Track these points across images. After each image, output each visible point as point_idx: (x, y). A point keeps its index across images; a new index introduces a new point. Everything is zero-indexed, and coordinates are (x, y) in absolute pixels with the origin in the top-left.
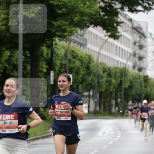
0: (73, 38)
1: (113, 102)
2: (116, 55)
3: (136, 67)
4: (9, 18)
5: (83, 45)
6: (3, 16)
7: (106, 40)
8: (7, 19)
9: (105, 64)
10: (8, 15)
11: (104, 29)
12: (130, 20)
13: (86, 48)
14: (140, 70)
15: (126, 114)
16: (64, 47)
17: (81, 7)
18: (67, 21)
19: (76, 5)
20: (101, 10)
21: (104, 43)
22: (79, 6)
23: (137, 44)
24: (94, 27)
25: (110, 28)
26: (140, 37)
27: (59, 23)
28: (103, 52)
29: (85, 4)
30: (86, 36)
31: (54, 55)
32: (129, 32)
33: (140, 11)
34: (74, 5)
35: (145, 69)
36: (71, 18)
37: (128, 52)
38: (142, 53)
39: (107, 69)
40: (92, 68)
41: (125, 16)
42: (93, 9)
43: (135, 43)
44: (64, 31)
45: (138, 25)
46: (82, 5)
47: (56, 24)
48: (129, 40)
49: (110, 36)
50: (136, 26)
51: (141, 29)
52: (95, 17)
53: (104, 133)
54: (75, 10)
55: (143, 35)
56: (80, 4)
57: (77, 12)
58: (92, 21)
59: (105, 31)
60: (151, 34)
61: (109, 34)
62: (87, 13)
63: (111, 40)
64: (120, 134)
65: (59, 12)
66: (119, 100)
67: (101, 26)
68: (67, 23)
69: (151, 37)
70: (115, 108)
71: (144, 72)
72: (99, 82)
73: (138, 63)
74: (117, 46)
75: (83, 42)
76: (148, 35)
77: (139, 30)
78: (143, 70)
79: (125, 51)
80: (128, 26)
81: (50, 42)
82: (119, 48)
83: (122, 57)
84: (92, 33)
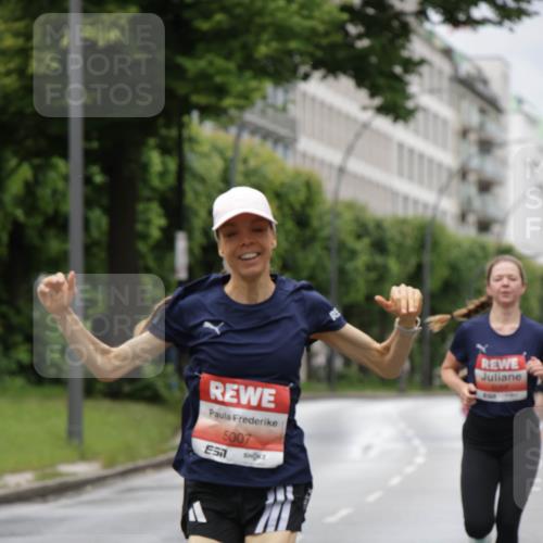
0: (251, 116)
2: (400, 174)
3: (472, 219)
4: (32, 48)
5: (285, 142)
6: (10, 42)
7: (365, 126)
8: (25, 53)
9: (363, 209)
10: (28, 36)
11: (360, 83)
12: (448, 53)
13: (295, 152)
14: (484, 226)
15: (437, 382)
16: (221, 152)
17: (279, 9)
18: (228, 56)
20: (345, 16)
21: (358, 136)
23: (473, 137)
24: (324, 77)
25: (381, 81)
26: (482, 111)
27: (202, 64)
28: (355, 165)
30: (295, 111)
31: (187, 177)
32: (445, 96)
33: (483, 22)
35: (503, 222)
36: (244, 47)
37: (440, 166)
38: (489, 167)
39: (371, 226)
40: (315, 223)
41: (429, 38)
42: (317, 14)
43: (464, 133)
44: (221, 91)
45: (473, 71)
47: (192, 65)
48: (445, 122)
49: (382, 110)
50: (468, 75)
51: (485, 82)
52: (324, 42)
53: (367, 448)
54: (258, 20)
55: (491, 105)
57: (263, 28)
58: (319, 54)
59: (363, 94)
60: (520, 101)
61: (378, 101)
62: (297, 29)
63: (383, 123)
64: (422, 450)
65: (204, 26)
67: (352, 72)
68: (232, 66)
69: (520, 111)
71: (500, 235)
72: (342, 272)
73: (477, 202)
74: (401, 146)
75: (283, 131)
76: (508, 104)
77: (480, 87)
78: (496, 228)
79: (431, 161)
80: (440, 72)
81: (173, 132)
82: (411, 151)
83: (421, 182)
84: (313, 99)
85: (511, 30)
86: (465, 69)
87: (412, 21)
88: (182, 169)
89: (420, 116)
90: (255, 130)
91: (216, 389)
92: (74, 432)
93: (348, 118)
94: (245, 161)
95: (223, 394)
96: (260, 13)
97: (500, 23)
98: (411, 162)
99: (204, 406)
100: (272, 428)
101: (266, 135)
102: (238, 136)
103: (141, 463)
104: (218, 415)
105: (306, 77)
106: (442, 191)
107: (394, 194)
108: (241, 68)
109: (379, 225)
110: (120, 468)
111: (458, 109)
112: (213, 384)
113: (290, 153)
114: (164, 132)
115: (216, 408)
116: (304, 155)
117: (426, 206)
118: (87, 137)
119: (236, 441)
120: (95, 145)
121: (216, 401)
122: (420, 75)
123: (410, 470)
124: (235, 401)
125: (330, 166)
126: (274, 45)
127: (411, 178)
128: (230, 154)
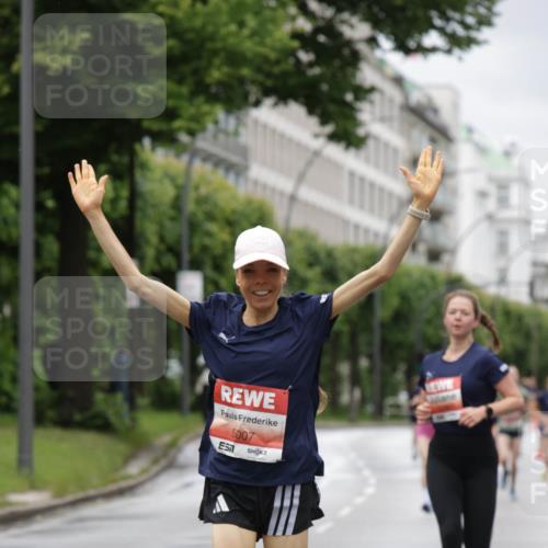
0: (203, 143)
1: (344, 369)
2: (351, 202)
3: (422, 248)
5: (237, 169)
7: (317, 153)
9: (313, 238)
11: (311, 111)
12: (399, 81)
13: (247, 179)
14: (434, 255)
15: (388, 412)
16: (173, 179)
17: (229, 34)
18: (180, 81)
19: (210, 29)
20: (295, 44)
21: (309, 163)
22: (223, 31)
24: (276, 104)
25: (332, 108)
26: (433, 141)
28: (306, 193)
29: (241, 24)
30: (246, 137)
31: (139, 203)
32: (396, 124)
33: (434, 50)
34: (204, 26)
35: (453, 252)
36: (196, 72)
37: (391, 194)
39: (322, 255)
41: (380, 66)
42: (268, 41)
43: (415, 161)
45: (423, 100)
46: (233, 27)
48: (395, 151)
49: (333, 137)
50: (419, 104)
51: (435, 111)
52: (276, 70)
54: (209, 45)
55: (441, 135)
56: (226, 24)
57: (215, 53)
58: (269, 83)
59: (313, 122)
60: (470, 130)
61: (329, 129)
62: (249, 55)
63: (335, 151)
64: (373, 481)
66: (364, 363)
67: (302, 99)
68: (185, 90)
69: (470, 140)
70: (352, 391)
71: (450, 265)
73: (427, 232)
74: (352, 174)
75: (234, 159)
76: (458, 133)
77: (430, 116)
78: (446, 258)
79: (382, 190)
80: (391, 101)
81: (125, 159)
82: (362, 179)
83: (372, 211)
84: (265, 126)
85: (460, 59)
86: (416, 97)
87: (363, 48)
88: (134, 195)
89: (371, 143)
90: (207, 157)
91: (225, 392)
92: (24, 461)
93: (299, 145)
94: (197, 188)
95: (231, 397)
96: (212, 38)
97: (449, 52)
98: (362, 190)
99: (218, 407)
100: (273, 428)
101: (218, 162)
102: (190, 163)
103: (92, 492)
104: (227, 415)
105: (257, 104)
106: (393, 219)
107: (345, 222)
108: (194, 94)
109: (330, 254)
110: (70, 498)
111: (408, 137)
112: (224, 388)
113: (241, 180)
114: (115, 158)
115: (226, 409)
116: (256, 183)
117: (376, 235)
118: (38, 162)
119: (242, 438)
120: (46, 170)
121: (226, 403)
122: (372, 102)
123: (359, 500)
124: (240, 403)
125: (282, 194)
126: (226, 69)
127: (362, 207)
128: (180, 181)
